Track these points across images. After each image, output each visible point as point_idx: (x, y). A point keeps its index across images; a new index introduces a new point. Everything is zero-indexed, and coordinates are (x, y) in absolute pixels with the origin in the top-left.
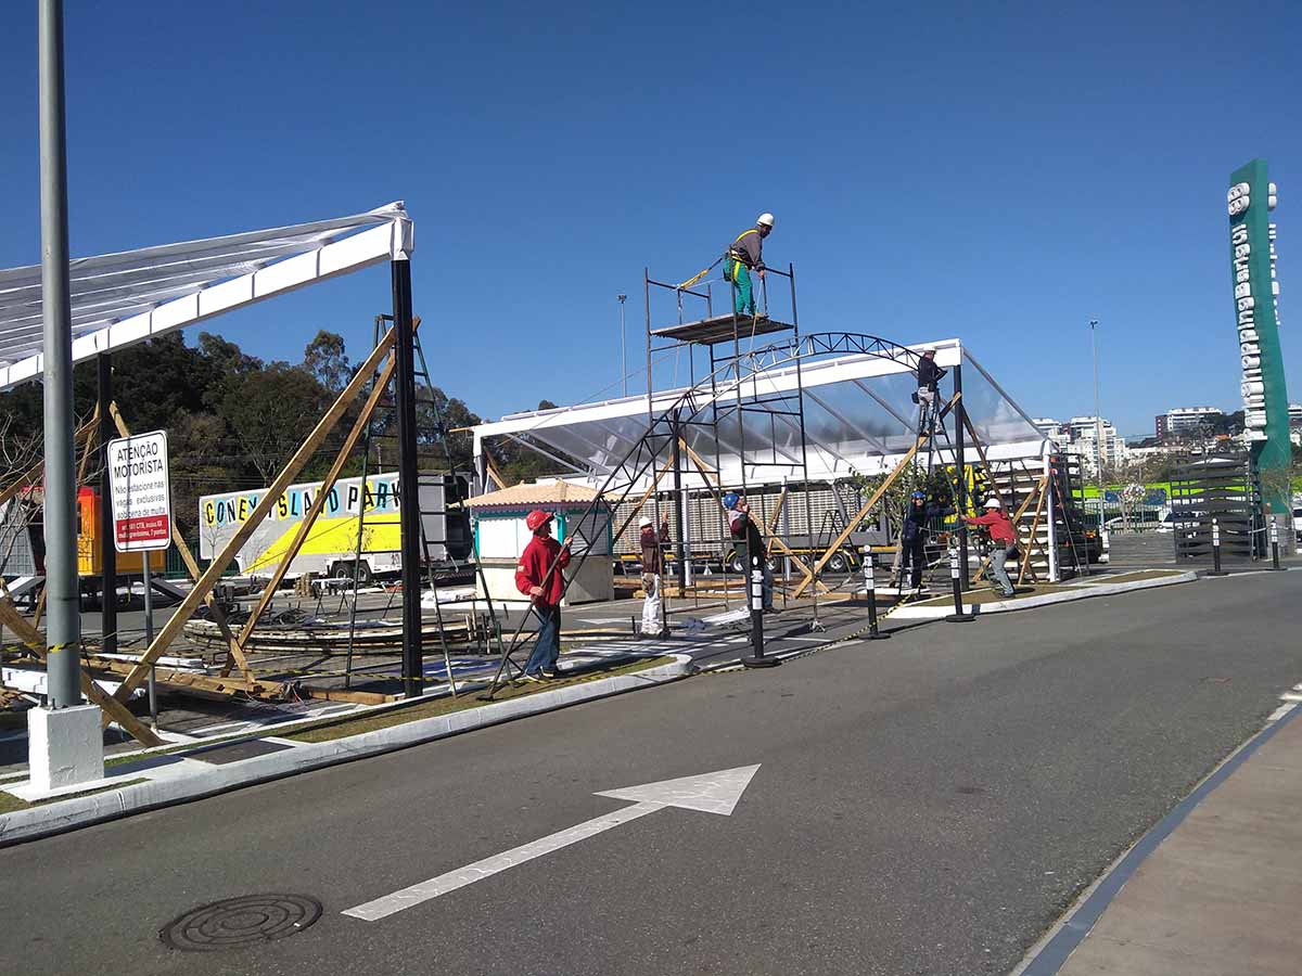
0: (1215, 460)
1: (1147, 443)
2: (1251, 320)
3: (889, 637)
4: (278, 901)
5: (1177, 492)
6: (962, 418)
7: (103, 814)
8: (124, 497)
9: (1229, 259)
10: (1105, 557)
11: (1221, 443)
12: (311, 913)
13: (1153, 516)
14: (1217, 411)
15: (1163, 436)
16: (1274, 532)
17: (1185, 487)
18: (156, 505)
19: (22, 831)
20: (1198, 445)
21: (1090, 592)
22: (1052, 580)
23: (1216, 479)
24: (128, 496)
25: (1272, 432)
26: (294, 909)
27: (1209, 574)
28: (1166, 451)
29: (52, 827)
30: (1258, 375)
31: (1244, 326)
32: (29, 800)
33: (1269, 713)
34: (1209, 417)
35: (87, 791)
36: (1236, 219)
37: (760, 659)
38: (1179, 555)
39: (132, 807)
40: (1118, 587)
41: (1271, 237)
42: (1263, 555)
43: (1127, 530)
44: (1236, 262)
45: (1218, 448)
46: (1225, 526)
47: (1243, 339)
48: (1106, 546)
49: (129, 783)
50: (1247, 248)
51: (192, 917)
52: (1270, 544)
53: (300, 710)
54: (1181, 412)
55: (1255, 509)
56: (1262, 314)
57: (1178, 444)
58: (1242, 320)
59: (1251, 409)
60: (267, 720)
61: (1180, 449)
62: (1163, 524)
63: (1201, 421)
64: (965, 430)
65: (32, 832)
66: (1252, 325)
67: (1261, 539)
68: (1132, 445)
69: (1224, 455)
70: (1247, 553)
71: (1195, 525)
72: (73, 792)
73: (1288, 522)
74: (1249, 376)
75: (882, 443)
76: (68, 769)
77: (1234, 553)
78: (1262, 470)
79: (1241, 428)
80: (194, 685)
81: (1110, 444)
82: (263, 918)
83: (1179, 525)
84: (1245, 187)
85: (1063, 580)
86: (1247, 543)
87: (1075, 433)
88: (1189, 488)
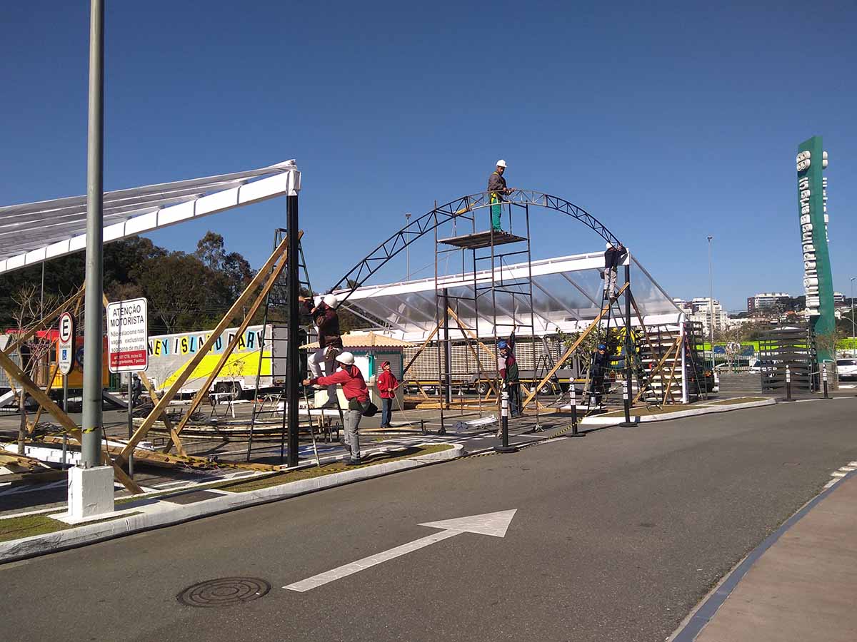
0: (788, 328)
1: (741, 315)
2: (810, 238)
3: (585, 435)
4: (242, 581)
5: (762, 348)
6: (629, 298)
7: (117, 532)
8: (116, 338)
9: (797, 198)
10: (716, 388)
11: (789, 316)
12: (264, 588)
13: (746, 363)
14: (787, 295)
15: (751, 312)
16: (825, 375)
17: (768, 345)
18: (138, 344)
19: (70, 542)
20: (774, 317)
21: (709, 410)
22: (684, 402)
23: (788, 340)
24: (119, 338)
25: (823, 311)
26: (252, 585)
27: (784, 401)
28: (753, 321)
29: (88, 539)
30: (814, 273)
31: (806, 242)
32: (72, 523)
33: (825, 484)
34: (782, 300)
35: (106, 519)
36: (802, 174)
37: (506, 447)
38: (764, 388)
39: (134, 529)
40: (726, 407)
41: (824, 186)
42: (818, 389)
43: (730, 371)
44: (801, 201)
45: (787, 319)
46: (794, 370)
47: (805, 251)
48: (717, 381)
49: (130, 515)
50: (808, 193)
51: (193, 589)
52: (822, 383)
53: (219, 474)
54: (764, 296)
55: (812, 360)
56: (817, 235)
57: (762, 316)
58: (804, 239)
59: (810, 295)
60: (201, 480)
61: (763, 319)
62: (753, 368)
63: (777, 302)
64: (631, 305)
65: (76, 542)
66: (811, 242)
67: (816, 379)
68: (731, 317)
69: (793, 325)
70: (808, 387)
71: (775, 369)
72: (98, 519)
73: (834, 368)
74: (809, 274)
75: (576, 312)
76: (93, 505)
77: (799, 387)
78: (817, 334)
79: (803, 307)
80: (149, 458)
81: (718, 316)
82: (236, 590)
83: (764, 369)
84: (808, 154)
85: (690, 403)
86: (807, 381)
87: (695, 308)
88: (771, 345)
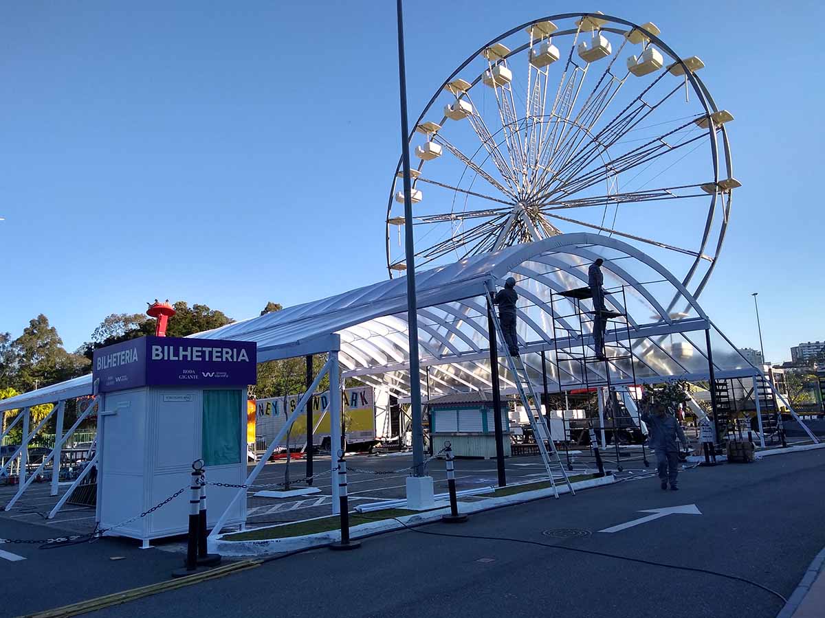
57: (807, 365)
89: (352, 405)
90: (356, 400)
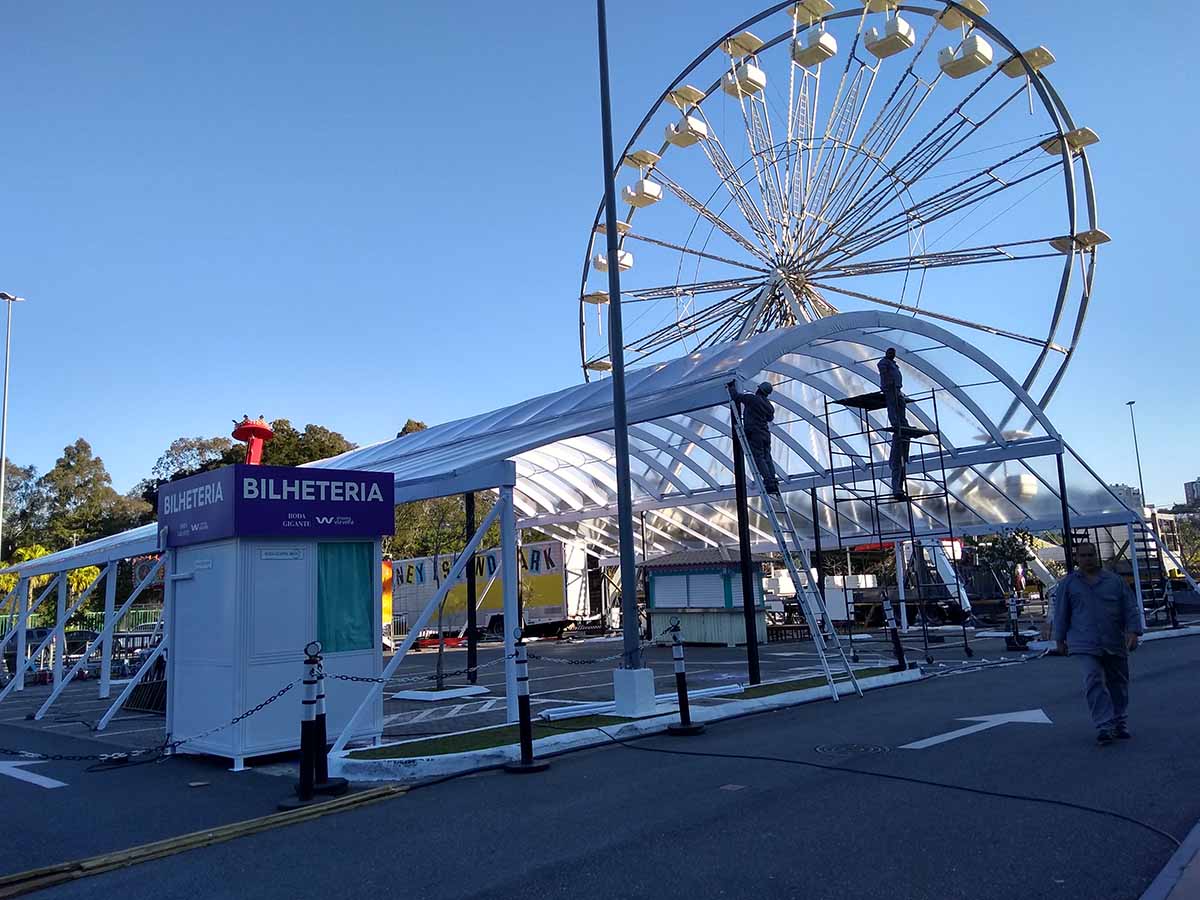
89: (532, 568)
90: (537, 562)
